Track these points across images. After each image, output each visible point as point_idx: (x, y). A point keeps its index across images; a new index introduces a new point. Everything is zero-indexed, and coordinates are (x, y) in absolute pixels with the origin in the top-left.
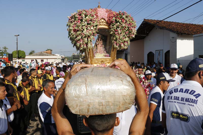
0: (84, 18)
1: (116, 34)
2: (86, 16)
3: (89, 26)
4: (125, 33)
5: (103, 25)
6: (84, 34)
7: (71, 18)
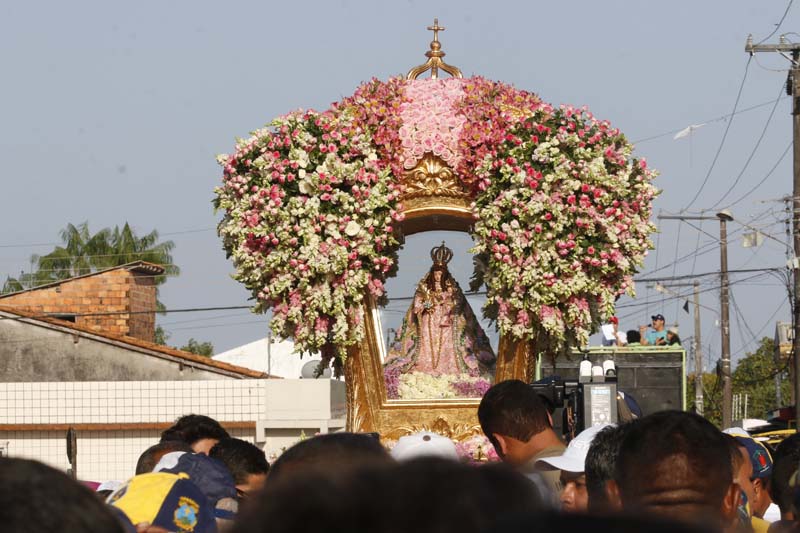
0: (302, 173)
1: (498, 255)
2: (316, 155)
3: (331, 217)
4: (558, 249)
5: (437, 196)
6: (306, 262)
7: (233, 163)
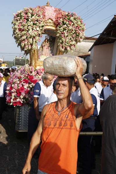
0: (30, 17)
1: (62, 36)
2: (32, 15)
3: (35, 26)
4: (72, 36)
5: (50, 26)
6: (29, 34)
7: (16, 15)
